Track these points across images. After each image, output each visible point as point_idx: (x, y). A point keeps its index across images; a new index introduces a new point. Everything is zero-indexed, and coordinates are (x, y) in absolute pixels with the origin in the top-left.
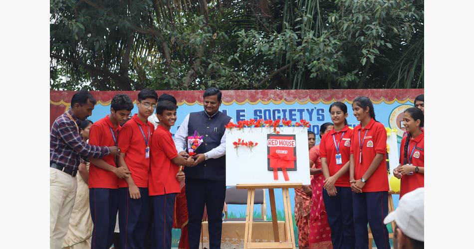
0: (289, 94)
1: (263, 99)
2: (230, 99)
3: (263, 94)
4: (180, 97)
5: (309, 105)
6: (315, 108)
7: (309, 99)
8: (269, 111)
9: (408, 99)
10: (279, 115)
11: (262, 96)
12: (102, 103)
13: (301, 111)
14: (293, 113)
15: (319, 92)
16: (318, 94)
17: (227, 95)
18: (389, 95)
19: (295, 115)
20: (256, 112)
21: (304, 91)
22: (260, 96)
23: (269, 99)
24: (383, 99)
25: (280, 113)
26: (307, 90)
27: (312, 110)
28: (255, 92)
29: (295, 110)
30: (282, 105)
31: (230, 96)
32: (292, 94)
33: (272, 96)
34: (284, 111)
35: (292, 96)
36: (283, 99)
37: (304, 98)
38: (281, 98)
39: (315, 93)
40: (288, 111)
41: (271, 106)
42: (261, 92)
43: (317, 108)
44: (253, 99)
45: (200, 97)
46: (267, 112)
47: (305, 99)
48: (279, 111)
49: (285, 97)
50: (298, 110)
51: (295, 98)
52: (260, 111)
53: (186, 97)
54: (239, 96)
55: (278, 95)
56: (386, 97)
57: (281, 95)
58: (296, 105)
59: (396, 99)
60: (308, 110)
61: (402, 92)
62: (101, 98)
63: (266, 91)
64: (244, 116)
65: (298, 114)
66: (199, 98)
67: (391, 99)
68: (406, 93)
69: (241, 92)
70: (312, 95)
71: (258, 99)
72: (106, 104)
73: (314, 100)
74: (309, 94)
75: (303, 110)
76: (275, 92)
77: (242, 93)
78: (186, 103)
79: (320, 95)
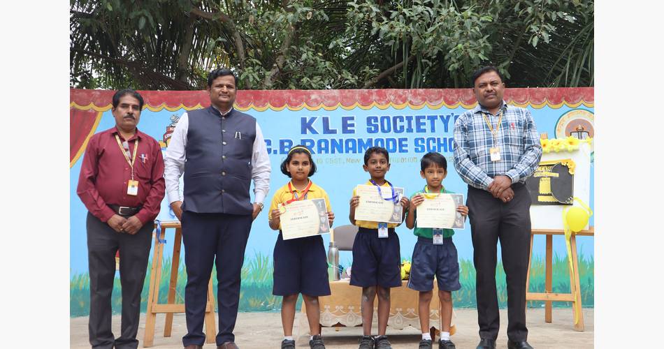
0: (415, 95)
1: (379, 101)
2: (333, 102)
3: (380, 95)
4: (263, 100)
5: (443, 110)
6: (452, 114)
7: (443, 102)
8: (388, 118)
9: (582, 102)
10: (402, 124)
11: (378, 98)
12: (150, 108)
13: (433, 119)
14: (422, 121)
15: (458, 92)
16: (456, 95)
17: (328, 97)
18: (555, 96)
19: (424, 124)
20: (369, 119)
21: (436, 90)
22: (374, 97)
23: (388, 102)
24: (546, 101)
25: (403, 121)
26: (441, 90)
27: (448, 117)
28: (368, 92)
29: (424, 117)
30: (406, 111)
31: (334, 98)
32: (419, 95)
33: (392, 97)
34: (409, 119)
35: (419, 97)
36: (407, 103)
37: (436, 100)
38: (404, 101)
39: (452, 93)
40: (414, 118)
41: (391, 111)
42: (376, 92)
43: (455, 115)
44: (366, 102)
45: (291, 99)
46: (385, 120)
47: (438, 102)
48: (401, 119)
49: (409, 99)
50: (428, 117)
51: (424, 100)
52: (376, 119)
53: (271, 99)
54: (346, 97)
55: (400, 96)
56: (551, 98)
57: (404, 96)
58: (426, 110)
59: (564, 101)
60: (442, 117)
61: (573, 92)
62: (150, 100)
63: (384, 90)
64: (352, 125)
65: (428, 122)
66: (289, 100)
67: (557, 101)
68: (579, 92)
69: (349, 91)
70: (448, 96)
71: (372, 102)
72: (156, 110)
73: (450, 103)
74: (443, 94)
75: (436, 117)
76: (396, 93)
77: (350, 93)
78: (272, 107)
79: (459, 96)
